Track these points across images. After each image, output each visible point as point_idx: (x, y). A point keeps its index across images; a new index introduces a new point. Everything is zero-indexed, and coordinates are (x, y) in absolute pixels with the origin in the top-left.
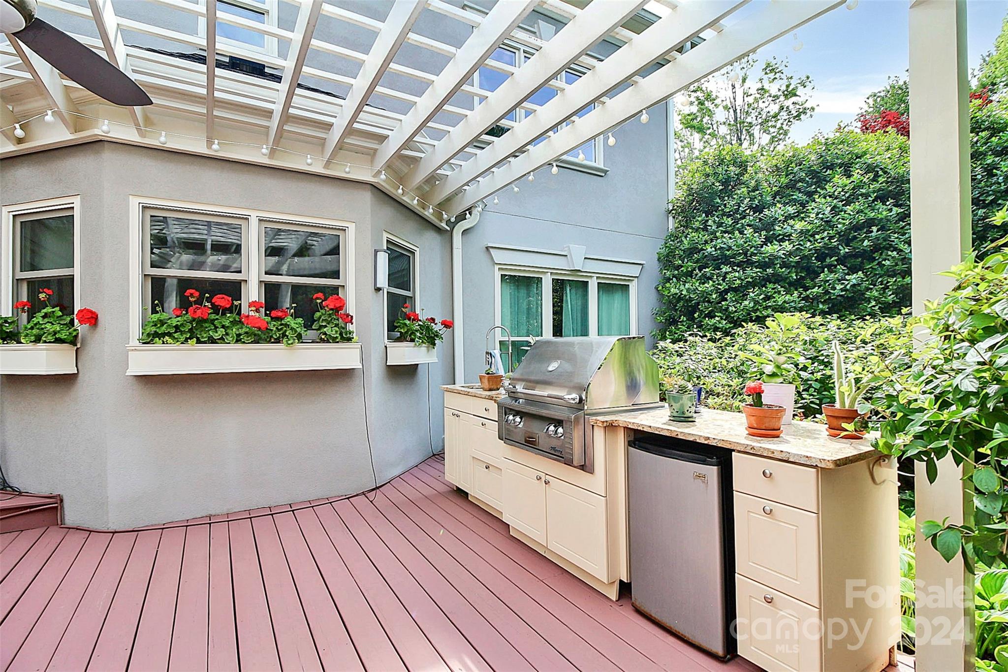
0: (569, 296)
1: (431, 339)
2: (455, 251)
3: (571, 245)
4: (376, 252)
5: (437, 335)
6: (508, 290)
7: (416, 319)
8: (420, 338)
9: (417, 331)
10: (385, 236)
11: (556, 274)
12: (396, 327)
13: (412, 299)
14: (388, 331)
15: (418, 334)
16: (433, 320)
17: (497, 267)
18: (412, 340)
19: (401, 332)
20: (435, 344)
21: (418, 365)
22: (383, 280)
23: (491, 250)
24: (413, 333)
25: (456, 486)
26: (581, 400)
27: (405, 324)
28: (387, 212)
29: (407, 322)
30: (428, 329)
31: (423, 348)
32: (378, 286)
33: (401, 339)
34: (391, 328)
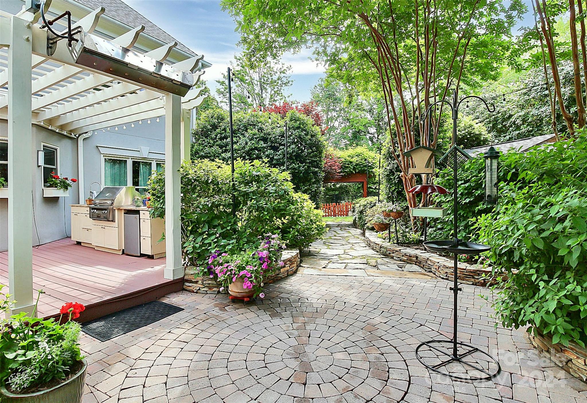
0: (142, 169)
1: (65, 186)
2: (79, 148)
3: (141, 147)
4: (38, 151)
5: (69, 185)
6: (109, 165)
7: (58, 178)
8: (60, 186)
9: (58, 183)
10: (42, 144)
11: (134, 159)
12: (48, 182)
13: (56, 169)
14: (44, 183)
15: (59, 185)
16: (67, 179)
17: (102, 155)
18: (56, 187)
19: (50, 184)
20: (67, 189)
21: (59, 197)
22: (41, 162)
23: (99, 147)
24: (56, 184)
25: (77, 241)
26: (112, 203)
27: (53, 181)
28: (44, 134)
29: (54, 180)
30: (64, 182)
31: (62, 191)
32: (39, 165)
33: (51, 186)
34: (45, 181)
